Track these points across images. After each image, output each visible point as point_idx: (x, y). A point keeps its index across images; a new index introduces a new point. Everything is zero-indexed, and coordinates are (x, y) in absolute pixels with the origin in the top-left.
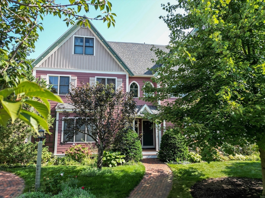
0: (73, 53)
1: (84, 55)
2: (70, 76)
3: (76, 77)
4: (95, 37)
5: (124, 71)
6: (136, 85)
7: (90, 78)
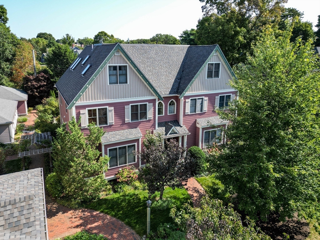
0: (109, 84)
1: (119, 84)
2: (107, 107)
3: (113, 107)
4: (128, 64)
5: (154, 96)
6: (162, 103)
7: (125, 106)
